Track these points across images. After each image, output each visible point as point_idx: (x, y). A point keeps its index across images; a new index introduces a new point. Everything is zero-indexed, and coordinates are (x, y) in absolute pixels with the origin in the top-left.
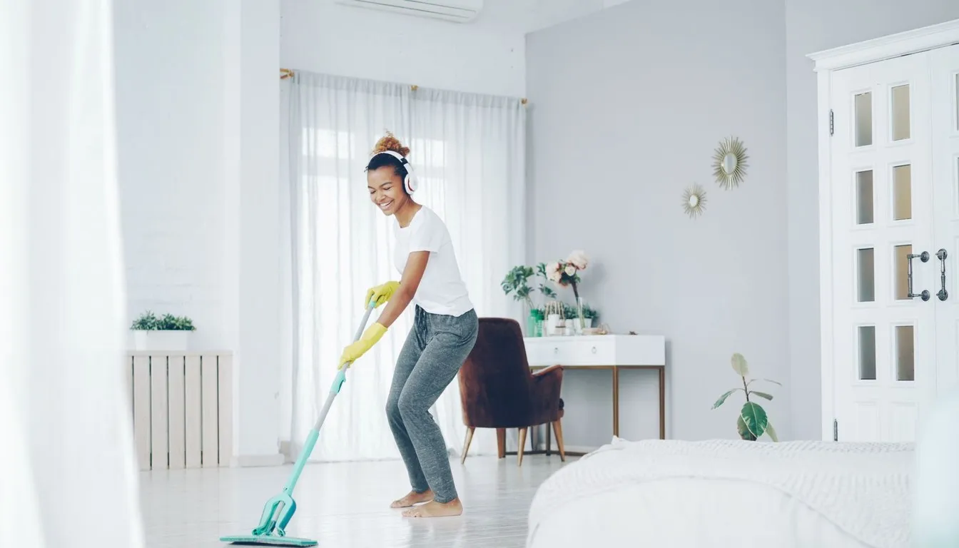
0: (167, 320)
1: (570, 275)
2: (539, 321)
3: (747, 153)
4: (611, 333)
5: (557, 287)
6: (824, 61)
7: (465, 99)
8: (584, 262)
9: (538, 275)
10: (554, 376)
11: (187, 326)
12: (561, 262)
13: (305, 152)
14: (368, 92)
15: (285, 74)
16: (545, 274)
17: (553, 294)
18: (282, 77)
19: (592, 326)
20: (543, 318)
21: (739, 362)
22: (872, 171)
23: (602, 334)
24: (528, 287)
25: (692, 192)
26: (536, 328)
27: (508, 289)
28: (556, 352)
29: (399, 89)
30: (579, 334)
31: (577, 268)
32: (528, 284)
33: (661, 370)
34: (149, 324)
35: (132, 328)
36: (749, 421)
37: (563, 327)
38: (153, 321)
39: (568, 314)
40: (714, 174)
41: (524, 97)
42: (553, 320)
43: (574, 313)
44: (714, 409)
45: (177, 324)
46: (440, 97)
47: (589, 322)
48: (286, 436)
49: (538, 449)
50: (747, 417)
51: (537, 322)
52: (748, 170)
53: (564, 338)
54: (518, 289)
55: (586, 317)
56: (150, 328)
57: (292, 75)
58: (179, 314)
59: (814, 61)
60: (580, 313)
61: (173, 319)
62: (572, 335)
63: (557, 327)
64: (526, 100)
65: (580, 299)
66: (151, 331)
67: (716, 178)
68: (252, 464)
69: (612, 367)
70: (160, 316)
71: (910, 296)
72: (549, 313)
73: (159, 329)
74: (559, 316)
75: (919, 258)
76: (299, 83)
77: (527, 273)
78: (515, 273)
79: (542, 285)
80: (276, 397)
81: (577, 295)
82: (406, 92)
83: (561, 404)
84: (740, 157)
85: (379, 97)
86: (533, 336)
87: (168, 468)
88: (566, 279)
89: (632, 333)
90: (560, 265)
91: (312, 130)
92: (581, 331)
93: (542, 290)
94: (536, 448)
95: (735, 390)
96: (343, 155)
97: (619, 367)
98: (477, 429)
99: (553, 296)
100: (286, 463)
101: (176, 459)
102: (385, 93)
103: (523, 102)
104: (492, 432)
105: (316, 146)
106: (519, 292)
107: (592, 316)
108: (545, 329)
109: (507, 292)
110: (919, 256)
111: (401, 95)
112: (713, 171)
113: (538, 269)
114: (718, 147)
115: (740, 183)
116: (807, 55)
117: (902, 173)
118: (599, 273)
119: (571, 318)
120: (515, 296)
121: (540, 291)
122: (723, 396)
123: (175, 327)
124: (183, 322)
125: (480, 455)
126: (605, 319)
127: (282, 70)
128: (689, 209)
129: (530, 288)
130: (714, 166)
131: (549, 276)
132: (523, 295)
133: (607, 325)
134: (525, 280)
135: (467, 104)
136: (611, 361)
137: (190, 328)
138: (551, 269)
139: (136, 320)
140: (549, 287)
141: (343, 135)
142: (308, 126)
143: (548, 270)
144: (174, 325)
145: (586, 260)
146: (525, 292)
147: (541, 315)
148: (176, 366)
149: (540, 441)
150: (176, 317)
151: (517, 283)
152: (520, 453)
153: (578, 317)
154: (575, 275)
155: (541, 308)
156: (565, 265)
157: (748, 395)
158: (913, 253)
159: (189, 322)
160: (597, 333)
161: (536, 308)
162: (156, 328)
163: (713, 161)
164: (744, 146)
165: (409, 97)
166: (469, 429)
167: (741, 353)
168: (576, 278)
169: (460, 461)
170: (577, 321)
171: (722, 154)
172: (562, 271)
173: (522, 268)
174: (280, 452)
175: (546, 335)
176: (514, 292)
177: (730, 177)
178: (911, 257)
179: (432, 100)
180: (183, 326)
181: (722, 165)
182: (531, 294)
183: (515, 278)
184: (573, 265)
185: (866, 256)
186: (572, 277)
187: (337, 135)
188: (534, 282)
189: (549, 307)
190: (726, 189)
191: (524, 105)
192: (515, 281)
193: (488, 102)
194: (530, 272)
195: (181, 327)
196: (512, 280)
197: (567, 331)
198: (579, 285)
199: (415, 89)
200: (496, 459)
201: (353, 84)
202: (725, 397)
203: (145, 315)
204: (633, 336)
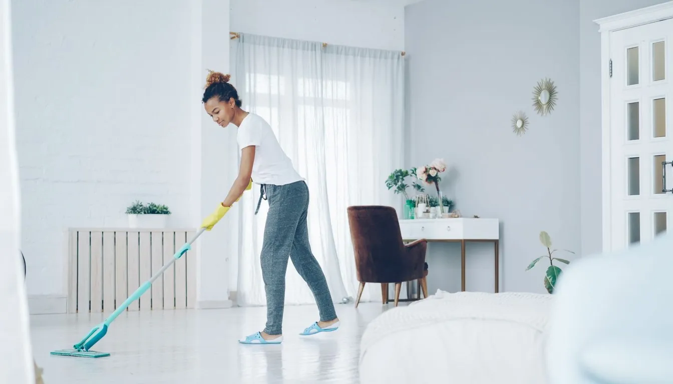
0: (151, 207)
1: (433, 176)
2: (412, 208)
3: (556, 90)
4: (461, 217)
5: (424, 184)
6: (606, 24)
7: (362, 53)
8: (443, 167)
9: (411, 176)
10: (420, 247)
11: (165, 211)
12: (427, 167)
13: (247, 90)
14: (292, 48)
15: (233, 36)
16: (416, 175)
17: (422, 189)
18: (232, 38)
19: (449, 212)
20: (414, 206)
21: (545, 238)
22: (638, 102)
23: (455, 217)
24: (405, 184)
25: (518, 116)
26: (410, 214)
27: (390, 186)
28: (423, 230)
29: (314, 46)
30: (439, 217)
31: (439, 171)
32: (404, 182)
33: (496, 243)
34: (138, 210)
35: (126, 213)
36: (551, 279)
37: (428, 211)
38: (141, 208)
39: (432, 203)
40: (534, 104)
41: (403, 51)
42: (422, 207)
43: (436, 202)
44: (528, 271)
45: (158, 210)
46: (343, 51)
47: (447, 209)
48: (234, 288)
49: (412, 298)
50: (550, 277)
51: (411, 208)
52: (557, 102)
53: (428, 220)
54: (397, 186)
55: (444, 205)
56: (139, 212)
57: (238, 36)
58: (159, 202)
59: (599, 25)
60: (440, 202)
61: (155, 206)
62: (434, 217)
63: (424, 212)
64: (405, 53)
65: (441, 193)
66: (139, 215)
67: (535, 107)
68: (210, 306)
69: (460, 241)
70: (146, 204)
71: (664, 191)
72: (418, 203)
73: (145, 213)
74: (426, 204)
75: (671, 164)
76: (243, 42)
77: (404, 175)
78: (395, 175)
79: (414, 183)
80: (226, 260)
81: (438, 190)
82: (318, 48)
83: (426, 266)
84: (551, 92)
85: (300, 52)
86: (408, 218)
87: (152, 309)
88: (430, 179)
89: (476, 217)
90: (426, 169)
91: (252, 75)
92: (441, 215)
93: (414, 186)
94: (411, 296)
95: (543, 257)
96: (274, 92)
97: (465, 240)
98: (367, 284)
99: (422, 190)
100: (233, 306)
101: (157, 303)
102: (304, 49)
103: (403, 54)
104: (378, 286)
105: (255, 86)
106: (398, 187)
107: (449, 204)
108: (416, 214)
109: (390, 188)
110: (670, 163)
111: (315, 50)
112: (533, 102)
113: (412, 172)
114: (536, 85)
115: (552, 111)
116: (594, 21)
117: (660, 103)
118: (454, 174)
119: (434, 206)
120: (396, 191)
121: (413, 187)
122: (534, 261)
123: (156, 212)
124: (161, 208)
125: (370, 302)
126: (459, 206)
127: (231, 33)
128: (517, 130)
129: (406, 185)
130: (533, 99)
131: (419, 177)
132: (401, 190)
133: (459, 211)
134: (403, 179)
135: (363, 56)
136: (460, 236)
137: (167, 213)
138: (420, 171)
139: (129, 207)
140: (419, 184)
141: (274, 78)
142: (250, 72)
143: (418, 172)
144: (156, 210)
145: (444, 165)
146: (402, 188)
147: (413, 204)
148: (157, 239)
149: (413, 293)
150: (157, 205)
151: (396, 181)
152: (396, 301)
153: (438, 205)
154: (436, 175)
155: (414, 198)
156: (430, 169)
157: (551, 261)
158: (667, 161)
159: (166, 209)
160: (451, 217)
161: (410, 199)
162: (143, 213)
163: (533, 96)
164: (554, 85)
165: (321, 51)
166: (361, 284)
167: (546, 231)
168: (438, 178)
169: (354, 305)
170: (438, 208)
171: (539, 91)
172: (427, 173)
173: (400, 171)
174: (229, 299)
175: (417, 218)
176: (395, 187)
177: (545, 107)
178: (665, 164)
179: (337, 53)
180: (161, 211)
181: (539, 98)
182: (407, 189)
183: (395, 178)
184: (435, 169)
185: (634, 162)
186: (435, 177)
187: (270, 78)
188: (408, 181)
189: (419, 198)
190: (542, 115)
191: (403, 56)
192: (395, 180)
193: (377, 54)
194: (406, 174)
195: (160, 212)
196: (393, 179)
197: (431, 215)
198: (440, 183)
199: (325, 46)
200: (381, 305)
201: (281, 43)
202: (535, 261)
203: (136, 203)
204: (476, 219)
